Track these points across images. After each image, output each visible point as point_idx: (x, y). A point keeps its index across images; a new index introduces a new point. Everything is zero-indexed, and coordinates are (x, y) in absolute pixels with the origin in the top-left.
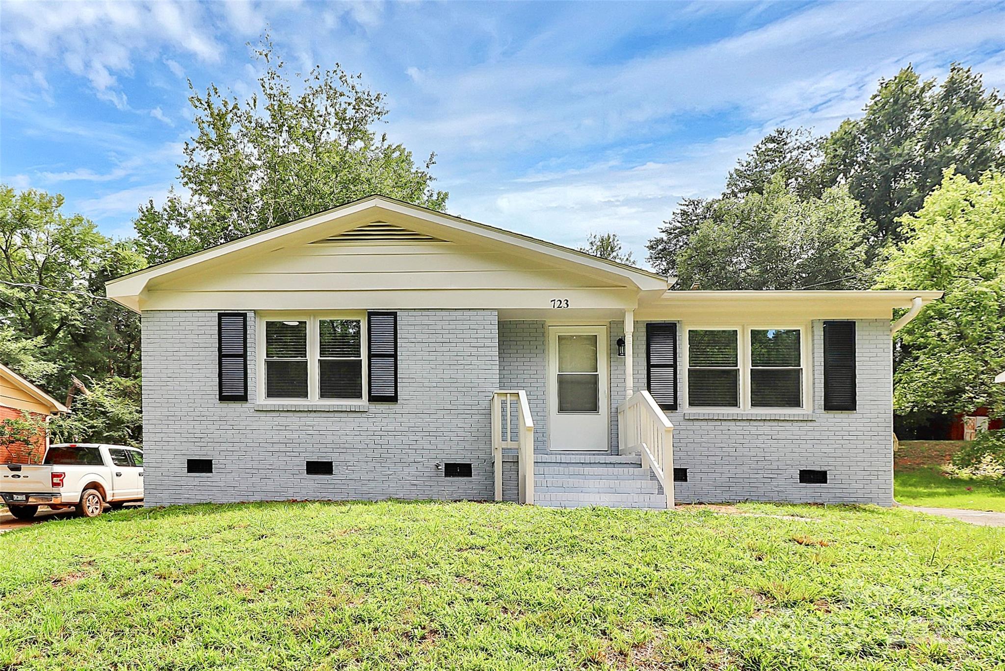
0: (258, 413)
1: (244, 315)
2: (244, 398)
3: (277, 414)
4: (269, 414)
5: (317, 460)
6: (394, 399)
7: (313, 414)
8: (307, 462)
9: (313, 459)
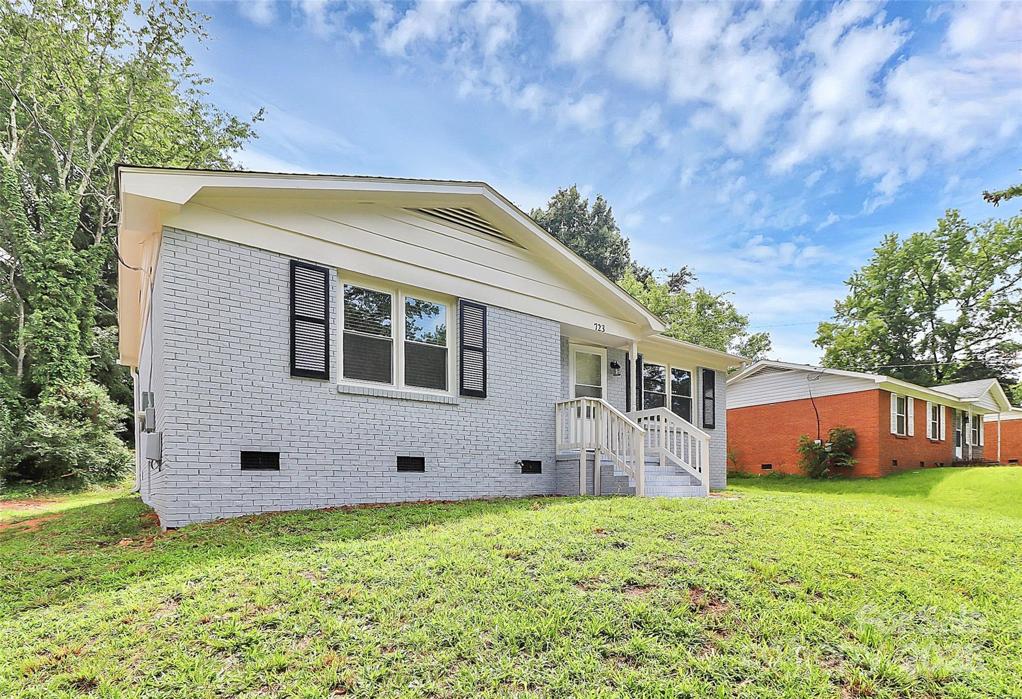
0: (342, 396)
1: (326, 272)
2: (324, 376)
3: (365, 399)
4: (355, 398)
5: (408, 456)
6: (482, 394)
7: (404, 403)
8: (398, 457)
9: (404, 454)
